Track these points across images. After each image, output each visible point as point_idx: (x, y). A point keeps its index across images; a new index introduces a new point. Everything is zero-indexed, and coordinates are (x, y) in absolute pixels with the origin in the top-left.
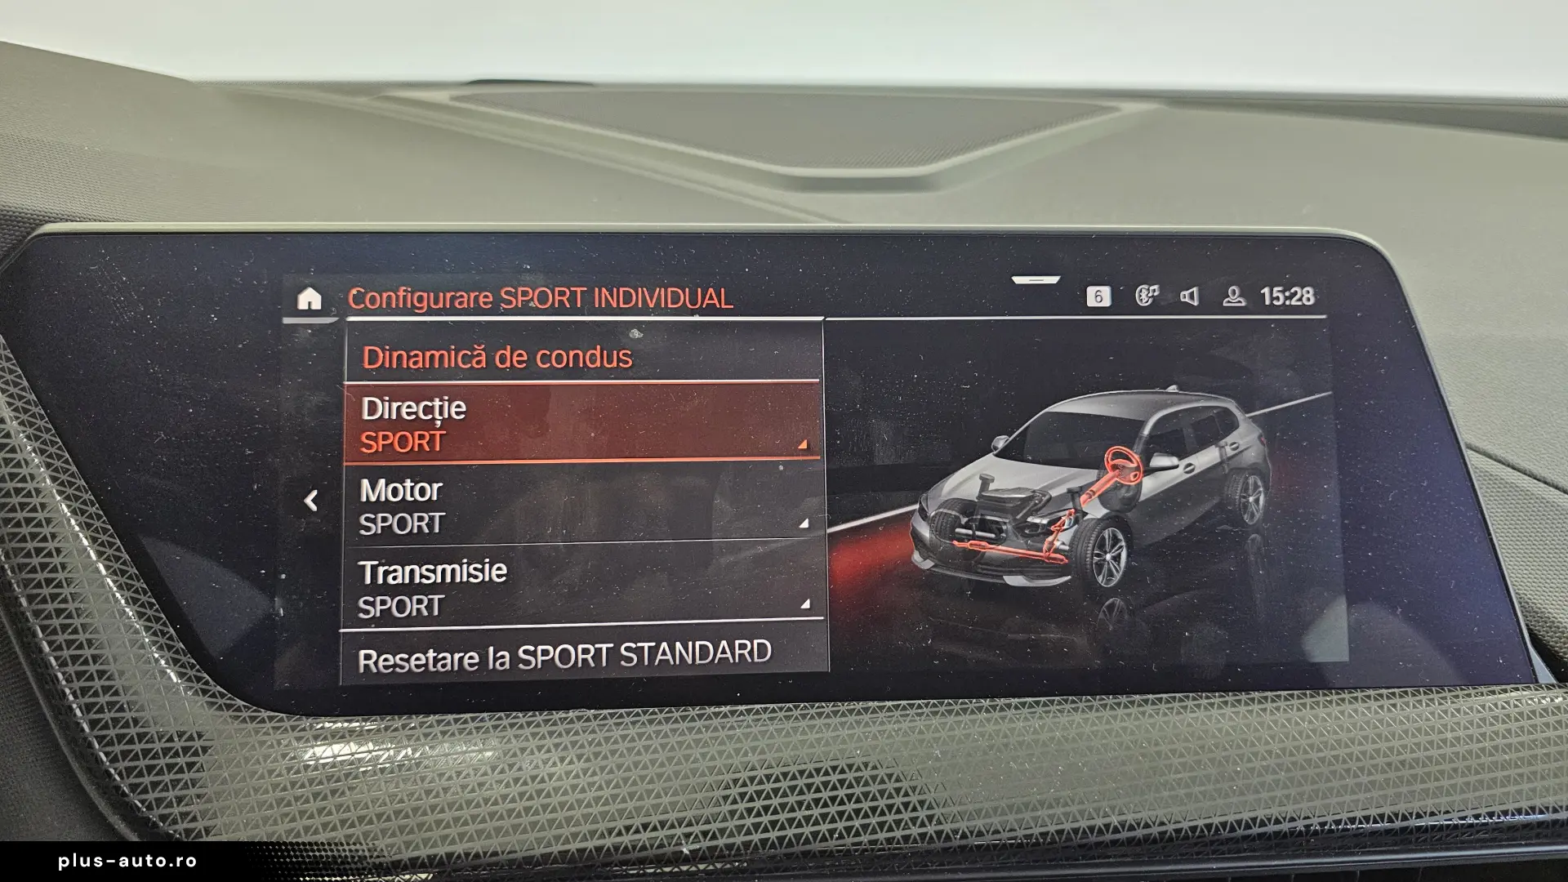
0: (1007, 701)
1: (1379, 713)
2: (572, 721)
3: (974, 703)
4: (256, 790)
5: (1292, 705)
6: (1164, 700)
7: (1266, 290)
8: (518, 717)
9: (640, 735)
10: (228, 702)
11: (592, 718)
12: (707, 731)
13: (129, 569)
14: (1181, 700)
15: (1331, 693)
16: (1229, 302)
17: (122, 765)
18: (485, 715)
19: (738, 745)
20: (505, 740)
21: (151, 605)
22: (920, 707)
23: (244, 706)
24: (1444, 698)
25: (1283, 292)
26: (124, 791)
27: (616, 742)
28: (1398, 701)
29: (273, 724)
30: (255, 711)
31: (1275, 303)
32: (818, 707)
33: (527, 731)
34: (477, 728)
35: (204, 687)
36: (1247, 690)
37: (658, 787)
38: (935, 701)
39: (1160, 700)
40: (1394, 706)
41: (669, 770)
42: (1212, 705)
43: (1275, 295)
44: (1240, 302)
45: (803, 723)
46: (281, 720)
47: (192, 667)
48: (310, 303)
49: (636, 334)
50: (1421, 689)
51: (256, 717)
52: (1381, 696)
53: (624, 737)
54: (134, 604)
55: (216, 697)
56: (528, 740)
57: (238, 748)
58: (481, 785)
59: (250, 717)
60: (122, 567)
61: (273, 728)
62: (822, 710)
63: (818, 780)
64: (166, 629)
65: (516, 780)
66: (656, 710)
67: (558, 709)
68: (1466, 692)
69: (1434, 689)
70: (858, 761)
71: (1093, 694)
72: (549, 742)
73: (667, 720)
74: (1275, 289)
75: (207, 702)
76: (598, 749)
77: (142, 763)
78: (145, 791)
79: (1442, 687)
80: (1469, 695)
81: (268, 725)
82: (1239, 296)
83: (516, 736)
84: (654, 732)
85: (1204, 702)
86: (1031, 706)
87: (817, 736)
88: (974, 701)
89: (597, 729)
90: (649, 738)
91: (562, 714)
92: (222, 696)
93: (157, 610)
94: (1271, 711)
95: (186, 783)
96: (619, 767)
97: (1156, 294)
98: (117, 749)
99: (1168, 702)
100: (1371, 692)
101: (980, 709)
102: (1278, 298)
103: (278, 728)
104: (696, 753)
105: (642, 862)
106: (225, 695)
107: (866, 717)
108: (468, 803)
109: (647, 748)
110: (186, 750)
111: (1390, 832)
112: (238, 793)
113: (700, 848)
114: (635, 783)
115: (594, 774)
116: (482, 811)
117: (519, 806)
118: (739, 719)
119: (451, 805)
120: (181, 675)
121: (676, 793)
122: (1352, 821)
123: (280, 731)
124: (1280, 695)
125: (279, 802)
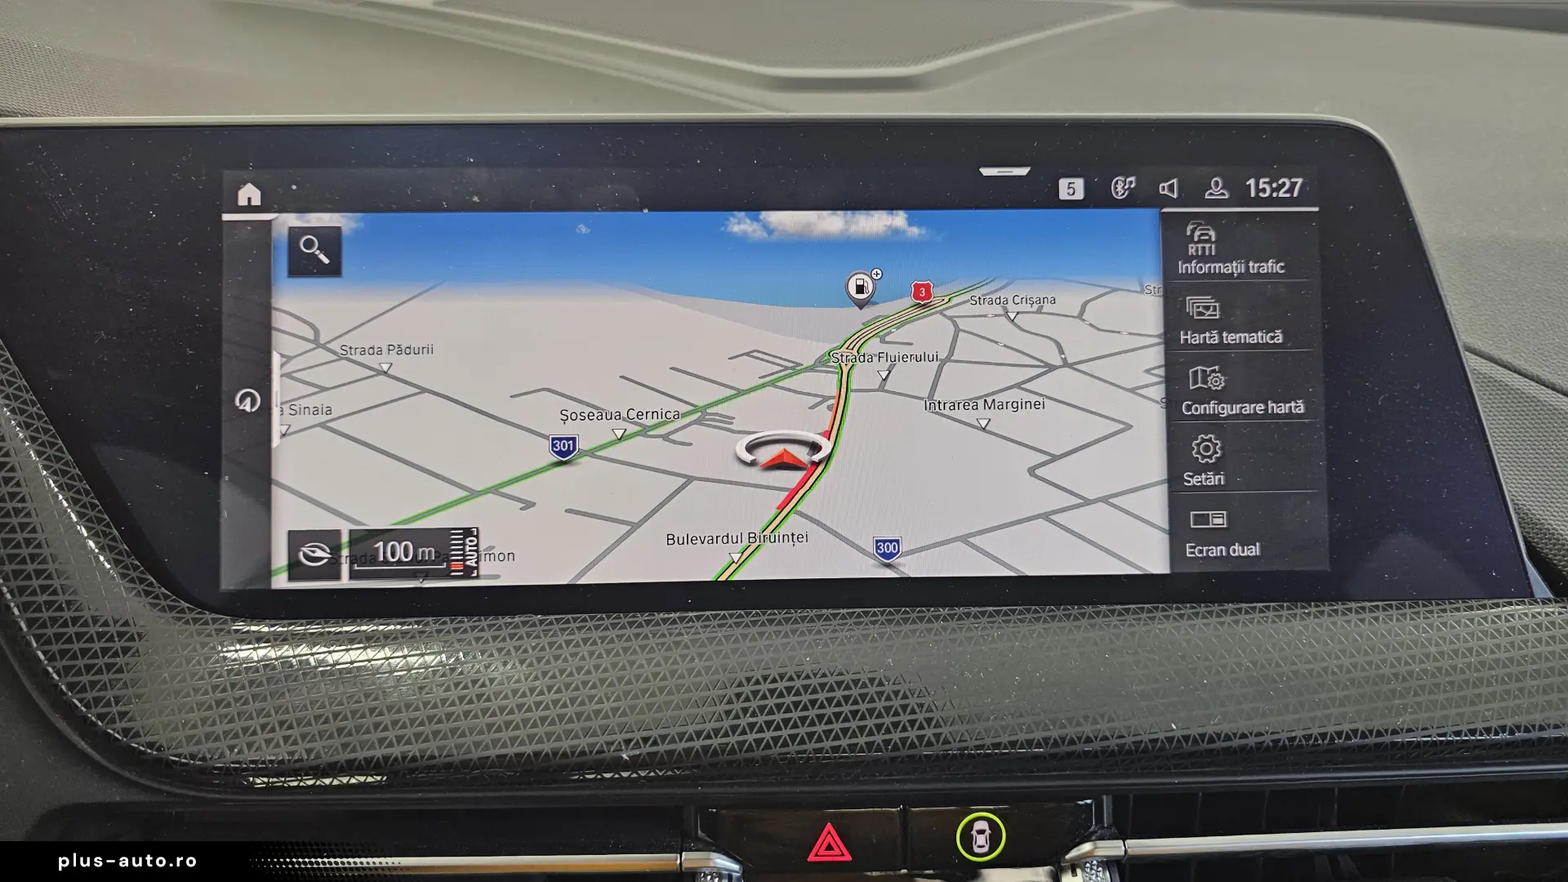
0: (966, 610)
1: (1359, 626)
2: (517, 626)
3: (931, 612)
4: (196, 691)
5: (1267, 617)
6: (1132, 610)
7: (1252, 182)
8: (463, 622)
9: (585, 641)
10: (172, 603)
11: (537, 623)
12: (653, 637)
13: (71, 469)
14: (1150, 611)
15: (1310, 606)
16: (1211, 194)
17: (59, 664)
18: (430, 619)
19: (685, 652)
20: (447, 645)
21: (94, 506)
22: (875, 614)
23: (188, 608)
24: (1431, 612)
25: (1270, 183)
26: (62, 690)
27: (560, 647)
28: (1381, 614)
29: (216, 626)
30: (199, 613)
31: (1261, 195)
32: (770, 614)
33: (470, 636)
34: (420, 632)
36: (1221, 603)
37: (600, 692)
38: (891, 610)
39: (1127, 611)
40: (1376, 619)
41: (612, 675)
42: (1181, 616)
43: (1261, 187)
44: (1223, 194)
45: (754, 630)
46: (225, 622)
47: (136, 568)
48: (249, 199)
50: (1407, 603)
51: (200, 619)
52: (1363, 608)
53: (568, 643)
54: (75, 504)
55: (160, 599)
56: (471, 644)
57: (180, 649)
58: (421, 688)
59: (193, 619)
60: (63, 467)
61: (216, 630)
62: (774, 617)
63: (764, 687)
64: (108, 530)
65: (457, 685)
66: (604, 616)
67: (504, 614)
68: (1455, 606)
70: (807, 669)
71: (1058, 604)
72: (493, 646)
73: (614, 626)
74: (1262, 181)
75: (151, 604)
76: (542, 654)
77: (81, 662)
78: (83, 690)
79: (1429, 601)
80: (1458, 609)
81: (212, 627)
82: (1222, 188)
83: (459, 641)
84: (600, 638)
85: (1174, 613)
86: (991, 615)
87: (767, 642)
88: (932, 609)
89: (542, 634)
90: (595, 643)
91: (508, 619)
92: (166, 597)
93: (99, 511)
94: (1244, 623)
95: (125, 683)
96: (562, 672)
97: (1132, 186)
98: (55, 648)
99: (1135, 613)
100: (1353, 605)
101: (937, 618)
103: (222, 630)
104: (641, 659)
105: (582, 768)
106: (170, 597)
107: (819, 625)
108: (407, 706)
109: (591, 654)
110: (125, 650)
111: (1361, 747)
112: (177, 693)
113: (640, 755)
114: (577, 689)
115: (536, 678)
116: (421, 715)
117: (459, 709)
118: (688, 625)
119: (390, 709)
120: (123, 576)
121: (618, 699)
122: (1323, 736)
123: (222, 633)
124: (1255, 607)
125: (219, 703)
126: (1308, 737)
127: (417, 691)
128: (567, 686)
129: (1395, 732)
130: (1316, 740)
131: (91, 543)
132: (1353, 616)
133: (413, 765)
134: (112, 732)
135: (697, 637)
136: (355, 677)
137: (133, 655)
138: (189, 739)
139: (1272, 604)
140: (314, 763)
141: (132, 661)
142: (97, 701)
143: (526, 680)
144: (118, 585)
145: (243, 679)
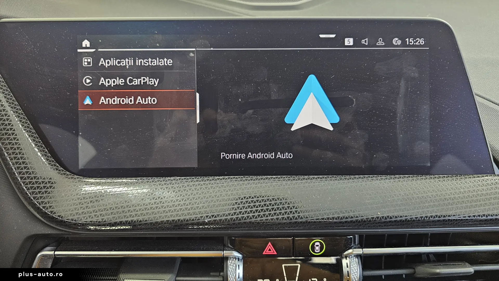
0: (313, 176)
1: (438, 183)
2: (172, 180)
3: (302, 177)
4: (73, 200)
5: (409, 179)
6: (366, 177)
7: (407, 39)
9: (193, 185)
10: (65, 172)
11: (178, 179)
12: (215, 184)
13: (32, 130)
14: (372, 177)
15: (423, 176)
17: (31, 191)
18: (145, 178)
19: (225, 189)
20: (150, 186)
21: (40, 142)
22: (284, 178)
23: (70, 174)
24: (462, 178)
25: (413, 40)
26: (31, 199)
27: (186, 187)
28: (446, 179)
29: (78, 180)
31: (410, 44)
32: (251, 177)
33: (158, 183)
34: (142, 182)
35: (57, 168)
36: (394, 175)
37: (198, 201)
38: (290, 176)
39: (365, 177)
40: (444, 180)
41: (202, 196)
42: (382, 179)
43: (410, 41)
45: (246, 182)
46: (81, 179)
47: (53, 161)
48: (86, 45)
49: (192, 55)
50: (454, 175)
51: (73, 177)
52: (440, 177)
53: (188, 186)
54: (34, 141)
55: (61, 171)
56: (158, 186)
57: (67, 187)
58: (142, 199)
59: (71, 177)
60: (30, 130)
62: (253, 178)
63: (250, 200)
64: (44, 150)
65: (153, 198)
66: (199, 177)
67: (168, 177)
69: (458, 175)
70: (263, 195)
71: (342, 175)
72: (165, 186)
73: (202, 180)
74: (411, 39)
75: (58, 173)
76: (180, 189)
77: (37, 191)
78: (38, 199)
79: (461, 175)
80: (470, 178)
81: (77, 180)
83: (154, 185)
84: (198, 184)
85: (379, 178)
86: (321, 178)
87: (250, 186)
88: (303, 176)
89: (180, 183)
90: (196, 186)
91: (169, 178)
92: (63, 171)
93: (41, 144)
94: (402, 181)
95: (51, 197)
96: (186, 195)
98: (29, 186)
99: (367, 178)
100: (437, 176)
101: (304, 179)
102: (411, 42)
103: (80, 181)
104: (211, 191)
105: (193, 224)
106: (64, 170)
107: (266, 180)
108: (138, 205)
109: (195, 189)
110: (51, 187)
111: (438, 221)
112: (67, 200)
113: (211, 220)
114: (191, 200)
115: (178, 197)
116: (143, 207)
117: (154, 206)
118: (225, 180)
119: (133, 206)
120: (49, 164)
121: (204, 203)
122: (427, 217)
123: (80, 182)
124: (405, 176)
125: (80, 203)
126: (422, 217)
127: (141, 200)
128: (188, 199)
129: (449, 216)
130: (424, 218)
131: (39, 154)
132: (437, 180)
133: (140, 223)
134: (47, 212)
135: (228, 184)
136: (122, 196)
137: (53, 188)
138: (71, 214)
139: (411, 175)
140: (110, 222)
141: (53, 190)
142: (42, 202)
143: (175, 197)
144: (48, 166)
145: (87, 196)
